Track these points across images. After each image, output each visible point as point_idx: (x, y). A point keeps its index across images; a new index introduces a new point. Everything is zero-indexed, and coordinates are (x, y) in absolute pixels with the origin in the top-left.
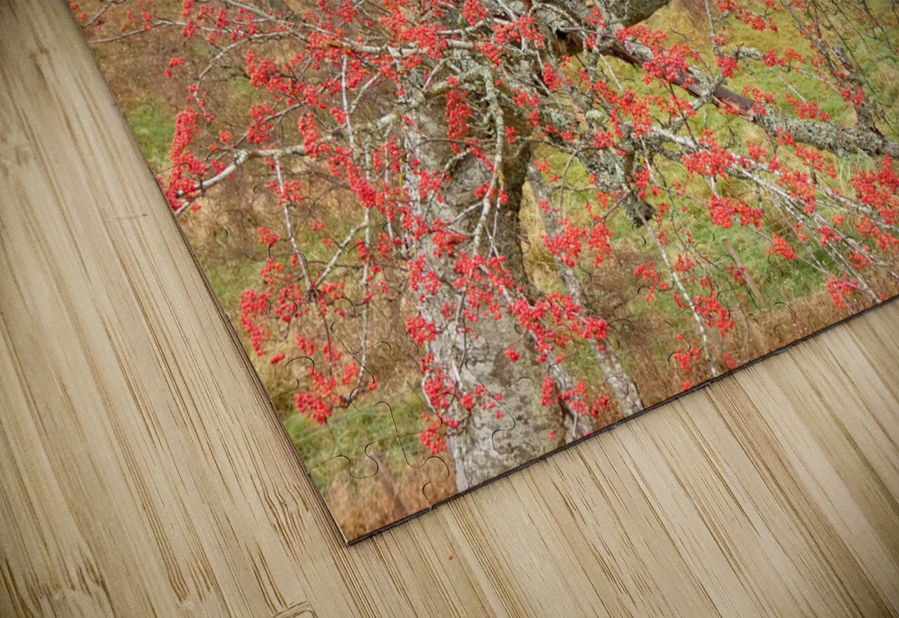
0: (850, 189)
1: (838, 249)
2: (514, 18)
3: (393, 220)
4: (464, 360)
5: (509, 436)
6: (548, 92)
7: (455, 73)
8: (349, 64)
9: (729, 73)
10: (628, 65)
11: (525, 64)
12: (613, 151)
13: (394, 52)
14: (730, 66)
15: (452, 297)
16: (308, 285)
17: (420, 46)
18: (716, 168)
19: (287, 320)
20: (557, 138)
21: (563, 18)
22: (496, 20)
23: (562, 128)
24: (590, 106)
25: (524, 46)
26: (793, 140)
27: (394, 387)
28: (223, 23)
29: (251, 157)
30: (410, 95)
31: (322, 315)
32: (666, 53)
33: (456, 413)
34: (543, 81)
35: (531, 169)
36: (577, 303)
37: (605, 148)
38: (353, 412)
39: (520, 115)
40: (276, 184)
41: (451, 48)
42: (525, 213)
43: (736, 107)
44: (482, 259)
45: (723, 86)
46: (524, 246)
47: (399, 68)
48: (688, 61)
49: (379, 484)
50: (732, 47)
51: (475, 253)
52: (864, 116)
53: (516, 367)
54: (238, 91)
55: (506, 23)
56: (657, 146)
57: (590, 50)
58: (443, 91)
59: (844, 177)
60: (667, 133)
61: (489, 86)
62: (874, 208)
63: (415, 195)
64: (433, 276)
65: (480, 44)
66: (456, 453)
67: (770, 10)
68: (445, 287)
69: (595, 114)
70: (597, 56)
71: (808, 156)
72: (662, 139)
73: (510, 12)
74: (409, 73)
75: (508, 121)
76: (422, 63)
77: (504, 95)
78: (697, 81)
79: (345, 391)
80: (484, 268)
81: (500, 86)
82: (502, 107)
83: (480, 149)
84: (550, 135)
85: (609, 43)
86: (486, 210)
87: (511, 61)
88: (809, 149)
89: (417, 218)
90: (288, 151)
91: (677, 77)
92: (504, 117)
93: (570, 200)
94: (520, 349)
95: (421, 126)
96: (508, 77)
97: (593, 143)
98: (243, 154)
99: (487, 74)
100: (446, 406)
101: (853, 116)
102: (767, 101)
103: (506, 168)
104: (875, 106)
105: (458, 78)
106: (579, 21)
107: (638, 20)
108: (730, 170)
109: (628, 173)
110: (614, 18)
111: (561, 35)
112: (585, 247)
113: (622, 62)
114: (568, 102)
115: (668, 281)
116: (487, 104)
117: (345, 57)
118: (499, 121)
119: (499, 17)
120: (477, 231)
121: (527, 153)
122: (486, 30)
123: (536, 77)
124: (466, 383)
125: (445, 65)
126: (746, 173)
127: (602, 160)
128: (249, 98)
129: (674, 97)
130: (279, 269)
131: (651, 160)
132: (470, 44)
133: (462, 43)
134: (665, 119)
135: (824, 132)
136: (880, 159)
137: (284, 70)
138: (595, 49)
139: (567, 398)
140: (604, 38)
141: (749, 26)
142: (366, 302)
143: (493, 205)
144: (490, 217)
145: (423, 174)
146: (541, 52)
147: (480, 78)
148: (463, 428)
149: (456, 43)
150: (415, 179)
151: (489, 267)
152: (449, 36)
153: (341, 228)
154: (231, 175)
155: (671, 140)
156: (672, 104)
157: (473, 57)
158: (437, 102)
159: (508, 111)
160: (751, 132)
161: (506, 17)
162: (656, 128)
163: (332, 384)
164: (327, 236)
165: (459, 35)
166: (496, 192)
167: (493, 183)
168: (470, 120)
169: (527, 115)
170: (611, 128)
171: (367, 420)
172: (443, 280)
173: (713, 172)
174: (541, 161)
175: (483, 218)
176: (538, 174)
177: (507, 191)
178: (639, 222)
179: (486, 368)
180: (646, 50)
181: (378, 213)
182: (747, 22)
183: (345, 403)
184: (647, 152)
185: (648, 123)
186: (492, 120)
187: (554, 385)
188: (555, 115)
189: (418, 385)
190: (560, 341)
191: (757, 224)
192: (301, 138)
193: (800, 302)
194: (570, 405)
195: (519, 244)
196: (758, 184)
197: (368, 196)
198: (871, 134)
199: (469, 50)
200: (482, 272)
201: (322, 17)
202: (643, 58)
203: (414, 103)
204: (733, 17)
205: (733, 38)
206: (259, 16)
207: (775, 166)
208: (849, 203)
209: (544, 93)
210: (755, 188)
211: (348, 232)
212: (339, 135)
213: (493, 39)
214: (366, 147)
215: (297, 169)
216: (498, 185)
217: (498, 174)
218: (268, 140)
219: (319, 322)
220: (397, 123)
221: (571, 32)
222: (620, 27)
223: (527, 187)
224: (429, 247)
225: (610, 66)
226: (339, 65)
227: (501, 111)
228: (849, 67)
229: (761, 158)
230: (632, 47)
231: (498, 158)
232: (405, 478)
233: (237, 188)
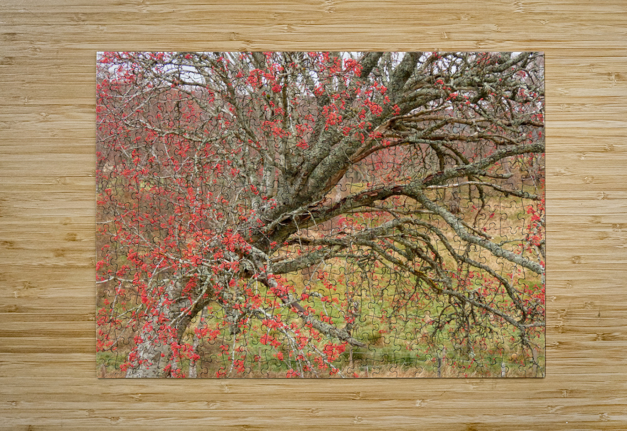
0: (322, 347)
1: (301, 363)
2: (232, 261)
3: (149, 309)
4: (146, 351)
5: (147, 374)
6: (228, 287)
7: (198, 272)
8: (163, 261)
9: (303, 299)
10: (265, 287)
11: (226, 276)
12: (239, 311)
13: (181, 261)
14: (305, 297)
15: (154, 335)
16: (111, 318)
17: (191, 262)
18: (274, 326)
19: (99, 325)
20: (221, 301)
21: (251, 265)
22: (225, 260)
23: (225, 299)
24: (241, 295)
25: (230, 271)
26: (311, 326)
27: (121, 351)
28: (129, 238)
29: (114, 279)
30: (178, 275)
31: (111, 327)
32: (283, 287)
33: (135, 364)
34: (229, 283)
35: (205, 308)
36: (194, 349)
37: (237, 309)
38: (106, 353)
39: (213, 291)
40: (118, 289)
41: (202, 265)
42: (194, 320)
43: (297, 310)
44: (170, 328)
45: (298, 303)
46: (187, 328)
47: (180, 266)
48: (290, 292)
49: (101, 372)
50: (312, 291)
51: (169, 325)
52: (348, 327)
53: (162, 358)
54: (122, 259)
55: (228, 262)
56: (256, 314)
57: (254, 278)
58: (189, 277)
59: (323, 343)
60: (263, 311)
61: (208, 280)
62: (327, 355)
63: (161, 304)
64: (151, 327)
65: (214, 266)
66: (128, 373)
67: (339, 283)
68: (154, 331)
69: (241, 298)
70: (255, 280)
71: (314, 333)
72: (260, 312)
73: (232, 259)
74: (182, 269)
75: (207, 292)
76: (189, 267)
77: (211, 284)
78: (288, 298)
79: (105, 348)
80: (169, 330)
81: (212, 281)
82: (208, 287)
83: (191, 298)
84: (219, 300)
85: (262, 278)
86: (181, 315)
87: (221, 274)
88: (316, 331)
89: (157, 311)
90: (127, 281)
91: (282, 295)
92: (207, 290)
93: (213, 321)
94: (167, 355)
95: (175, 286)
96: (217, 279)
97: (233, 307)
98: (112, 278)
99: (209, 276)
100: (133, 361)
101: (344, 326)
102: (312, 312)
103: (196, 305)
104: (356, 325)
105: (198, 274)
106: (256, 268)
107: (280, 273)
108: (279, 328)
109: (239, 319)
110: (271, 270)
111: (246, 271)
112: (208, 335)
113: (263, 285)
114: (233, 292)
115: (230, 353)
116: (203, 285)
117: (163, 258)
118: (204, 291)
119: (227, 260)
120: (174, 320)
121: (207, 303)
122: (219, 263)
123: (227, 281)
124: (143, 357)
125: (196, 269)
126: (284, 331)
127: (233, 312)
128: (124, 262)
129: (275, 301)
130: (105, 311)
131: (251, 318)
132: (210, 265)
133: (207, 264)
134: (266, 306)
135: (327, 327)
136: (343, 342)
137: (140, 258)
138: (256, 278)
139: (173, 371)
140: (262, 276)
141: (324, 286)
142: (126, 328)
143: (185, 314)
144: (181, 317)
145: (167, 299)
146: (235, 274)
147: (206, 277)
148: (135, 369)
149: (205, 264)
150: (163, 299)
151: (172, 331)
152: (204, 261)
153: (131, 306)
154: (105, 283)
155: (263, 314)
156: (273, 303)
157: (208, 270)
158: (186, 280)
159: (209, 288)
160: (297, 320)
161: (229, 260)
162: (261, 309)
163: (103, 345)
164: (125, 307)
165: (208, 262)
166: (188, 311)
167: (189, 308)
168: (194, 288)
169: (215, 292)
170: (243, 304)
171: (108, 356)
172: (154, 330)
173: (272, 328)
174: (210, 306)
175: (179, 317)
176: (207, 310)
177: (192, 312)
178: (232, 333)
179: (152, 356)
180: (276, 284)
181: (145, 306)
182: (325, 285)
183: (104, 350)
184: (251, 314)
185: (259, 306)
186: (201, 290)
187: (171, 367)
188: (226, 295)
189: (128, 353)
190: (180, 356)
191: (276, 347)
192: (134, 278)
193: (274, 373)
194: (172, 373)
195: (186, 327)
196: (286, 336)
197: (145, 300)
198: (347, 333)
199: (208, 267)
200: (168, 331)
201: (163, 244)
202: (273, 286)
203: (178, 278)
204: (320, 282)
205: (315, 288)
206: (142, 239)
207: (298, 332)
208: (318, 351)
209: (226, 287)
210: (284, 336)
211: (132, 308)
212: (147, 281)
213: (220, 265)
214: (153, 286)
215: (127, 286)
216: (190, 309)
217: (193, 306)
218: (122, 275)
219: (108, 328)
220: (168, 282)
221: (250, 271)
222: (272, 274)
223: (200, 313)
224: (156, 319)
225: (257, 285)
226: (159, 260)
227: (207, 288)
228: (356, 309)
229: (294, 328)
230: (271, 281)
231: (196, 302)
232: (110, 374)
233: (105, 286)
